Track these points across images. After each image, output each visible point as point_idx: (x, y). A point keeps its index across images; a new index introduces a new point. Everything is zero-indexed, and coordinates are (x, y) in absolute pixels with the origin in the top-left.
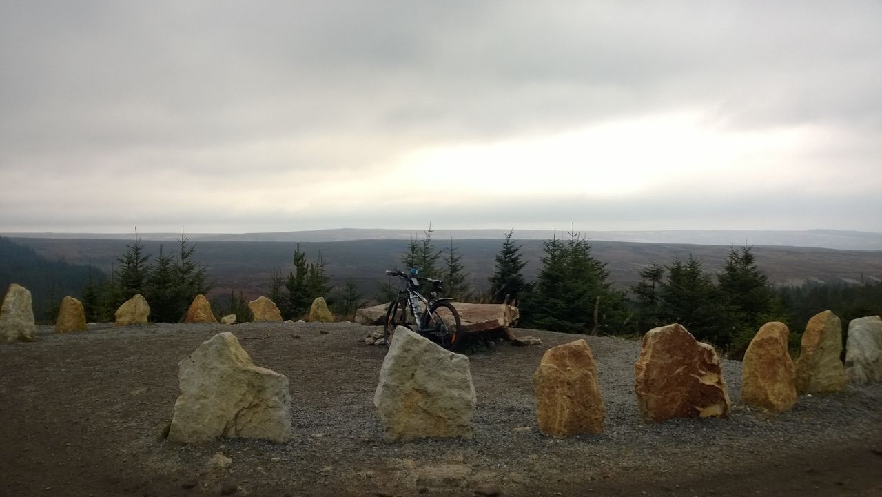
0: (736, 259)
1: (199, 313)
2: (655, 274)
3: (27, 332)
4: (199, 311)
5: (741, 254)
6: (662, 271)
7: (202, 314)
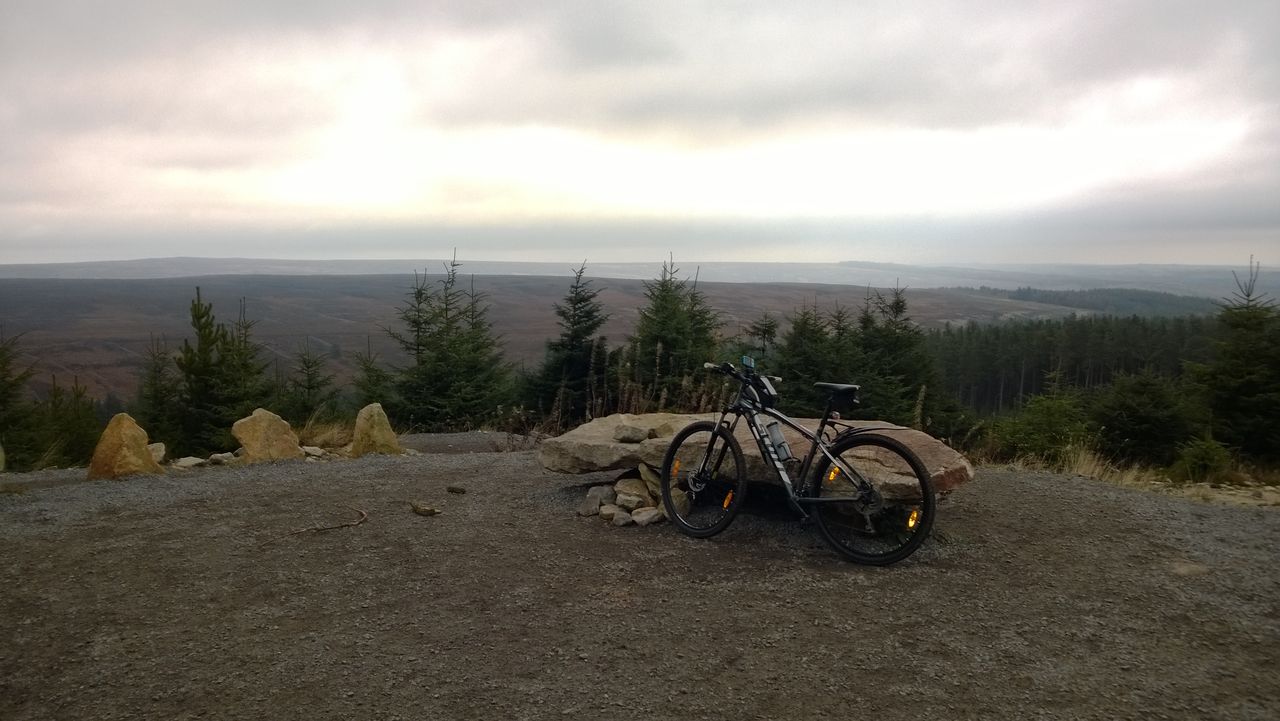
0: (882, 306)
1: (125, 457)
2: (767, 330)
4: (125, 451)
5: (890, 300)
6: (776, 326)
7: (133, 459)
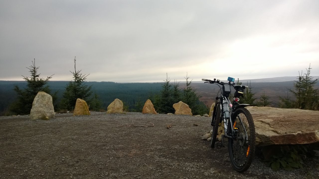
3: (48, 115)
